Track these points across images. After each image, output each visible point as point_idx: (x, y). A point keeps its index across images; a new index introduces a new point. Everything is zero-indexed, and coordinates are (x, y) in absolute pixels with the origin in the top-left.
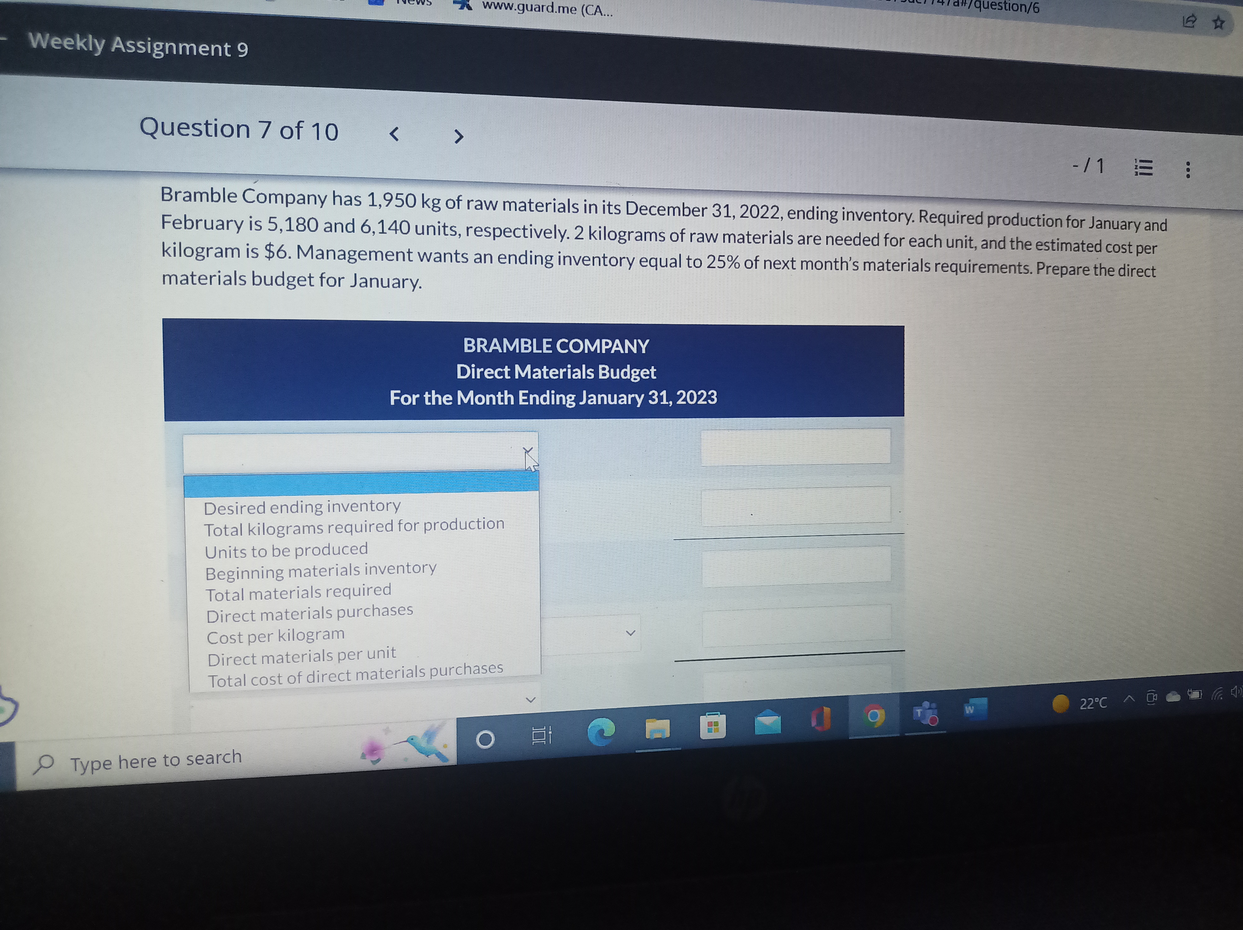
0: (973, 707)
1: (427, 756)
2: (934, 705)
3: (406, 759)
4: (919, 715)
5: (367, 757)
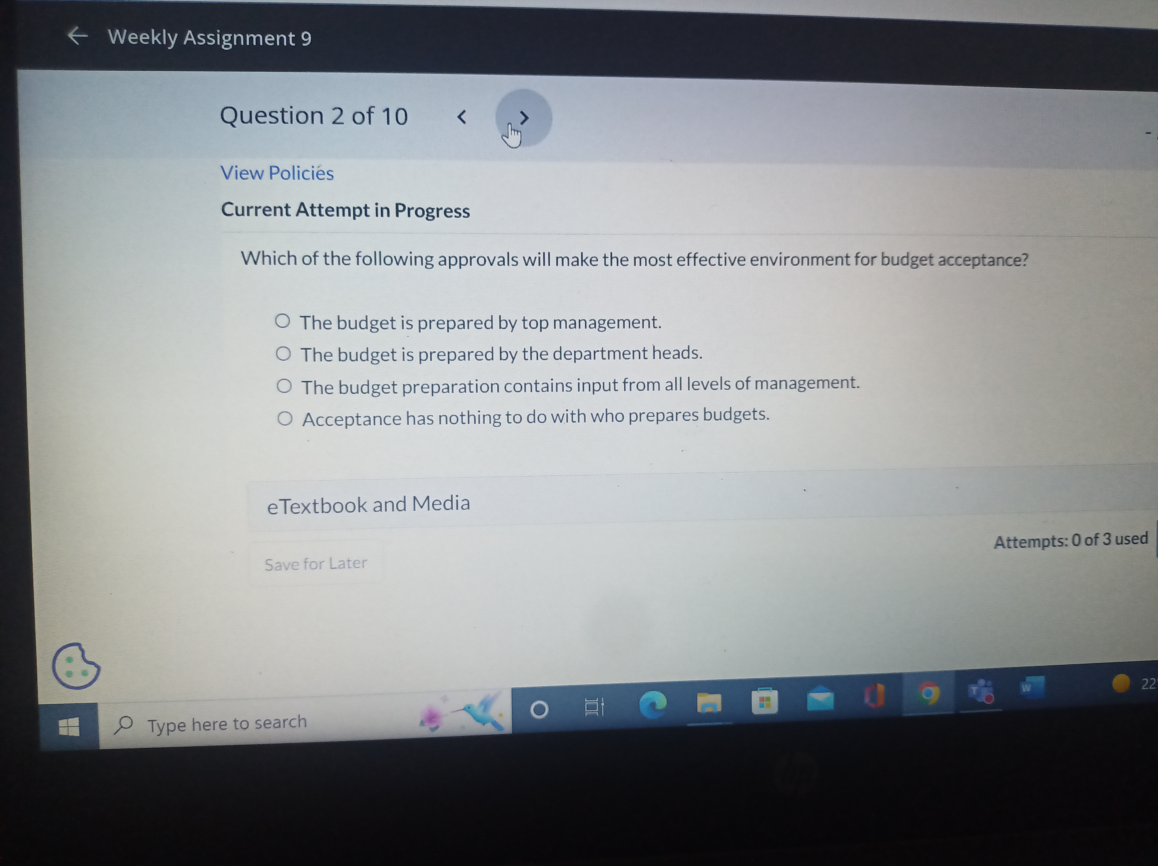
0: (1030, 685)
1: (484, 724)
2: (990, 683)
3: (463, 727)
4: (974, 693)
5: (426, 724)
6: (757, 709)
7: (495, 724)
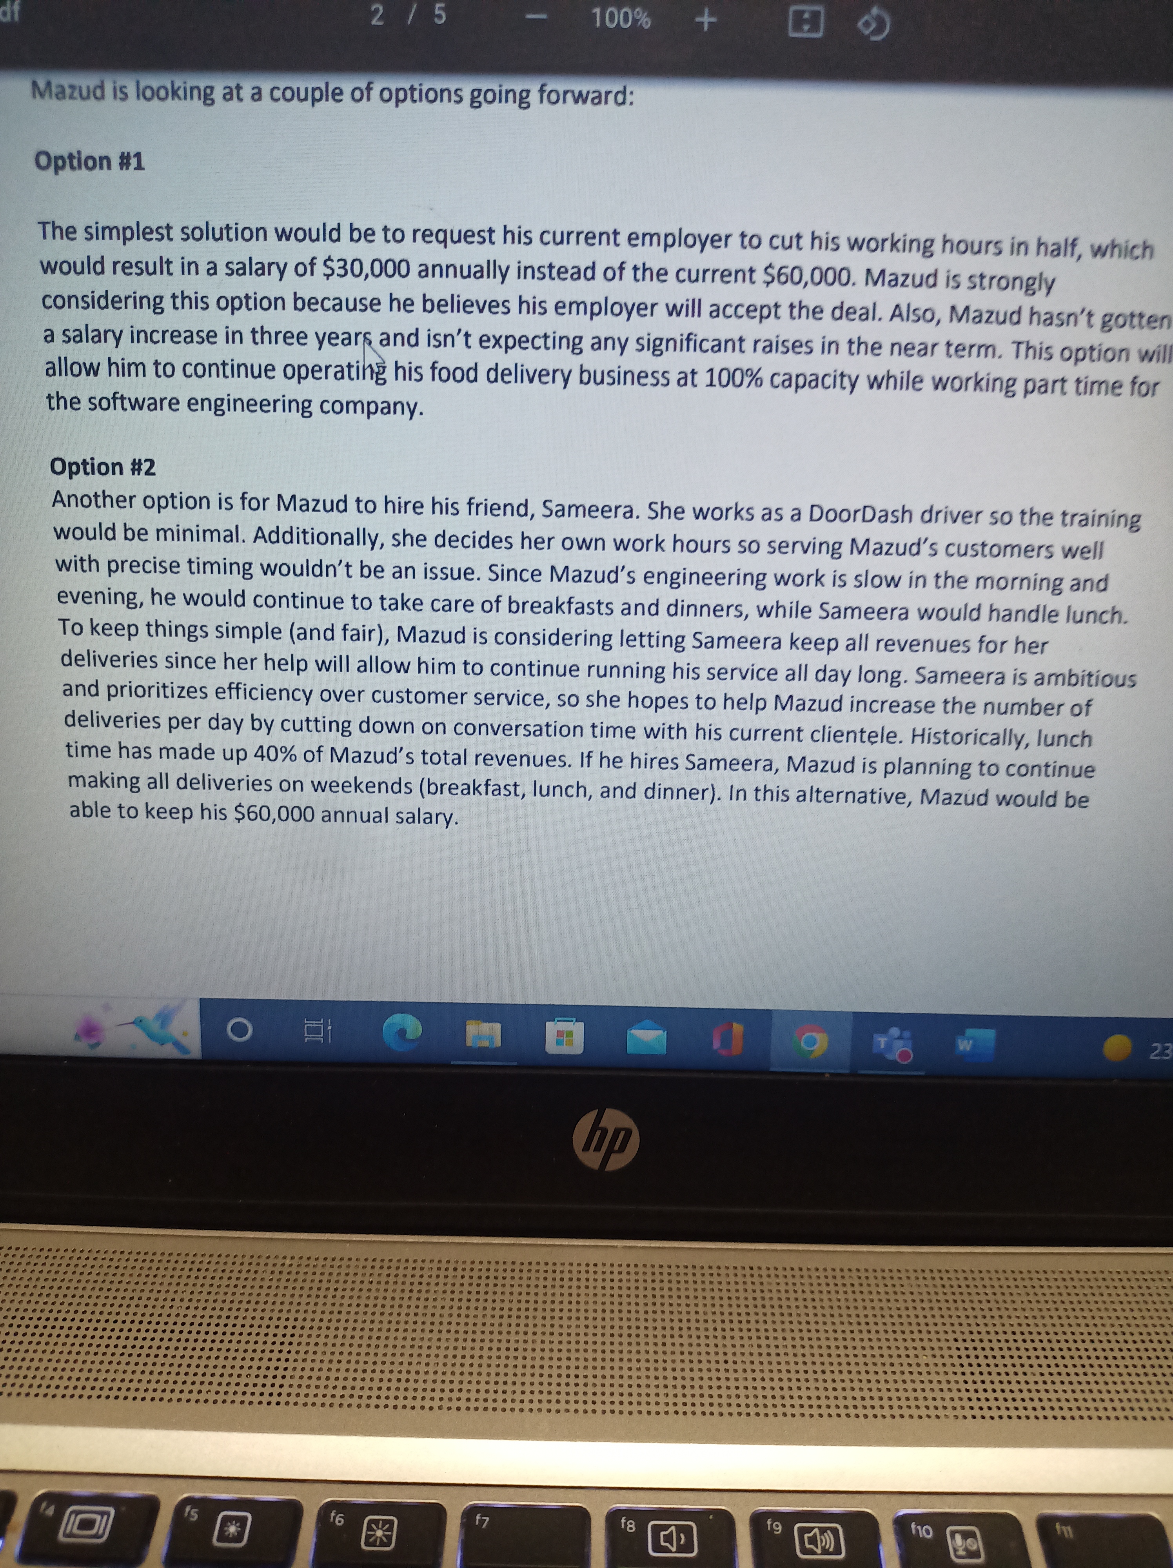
0: (971, 1041)
1: (163, 1045)
2: (907, 1034)
3: (133, 1046)
4: (882, 1046)
5: (82, 1039)
6: (552, 1046)
7: (177, 1044)
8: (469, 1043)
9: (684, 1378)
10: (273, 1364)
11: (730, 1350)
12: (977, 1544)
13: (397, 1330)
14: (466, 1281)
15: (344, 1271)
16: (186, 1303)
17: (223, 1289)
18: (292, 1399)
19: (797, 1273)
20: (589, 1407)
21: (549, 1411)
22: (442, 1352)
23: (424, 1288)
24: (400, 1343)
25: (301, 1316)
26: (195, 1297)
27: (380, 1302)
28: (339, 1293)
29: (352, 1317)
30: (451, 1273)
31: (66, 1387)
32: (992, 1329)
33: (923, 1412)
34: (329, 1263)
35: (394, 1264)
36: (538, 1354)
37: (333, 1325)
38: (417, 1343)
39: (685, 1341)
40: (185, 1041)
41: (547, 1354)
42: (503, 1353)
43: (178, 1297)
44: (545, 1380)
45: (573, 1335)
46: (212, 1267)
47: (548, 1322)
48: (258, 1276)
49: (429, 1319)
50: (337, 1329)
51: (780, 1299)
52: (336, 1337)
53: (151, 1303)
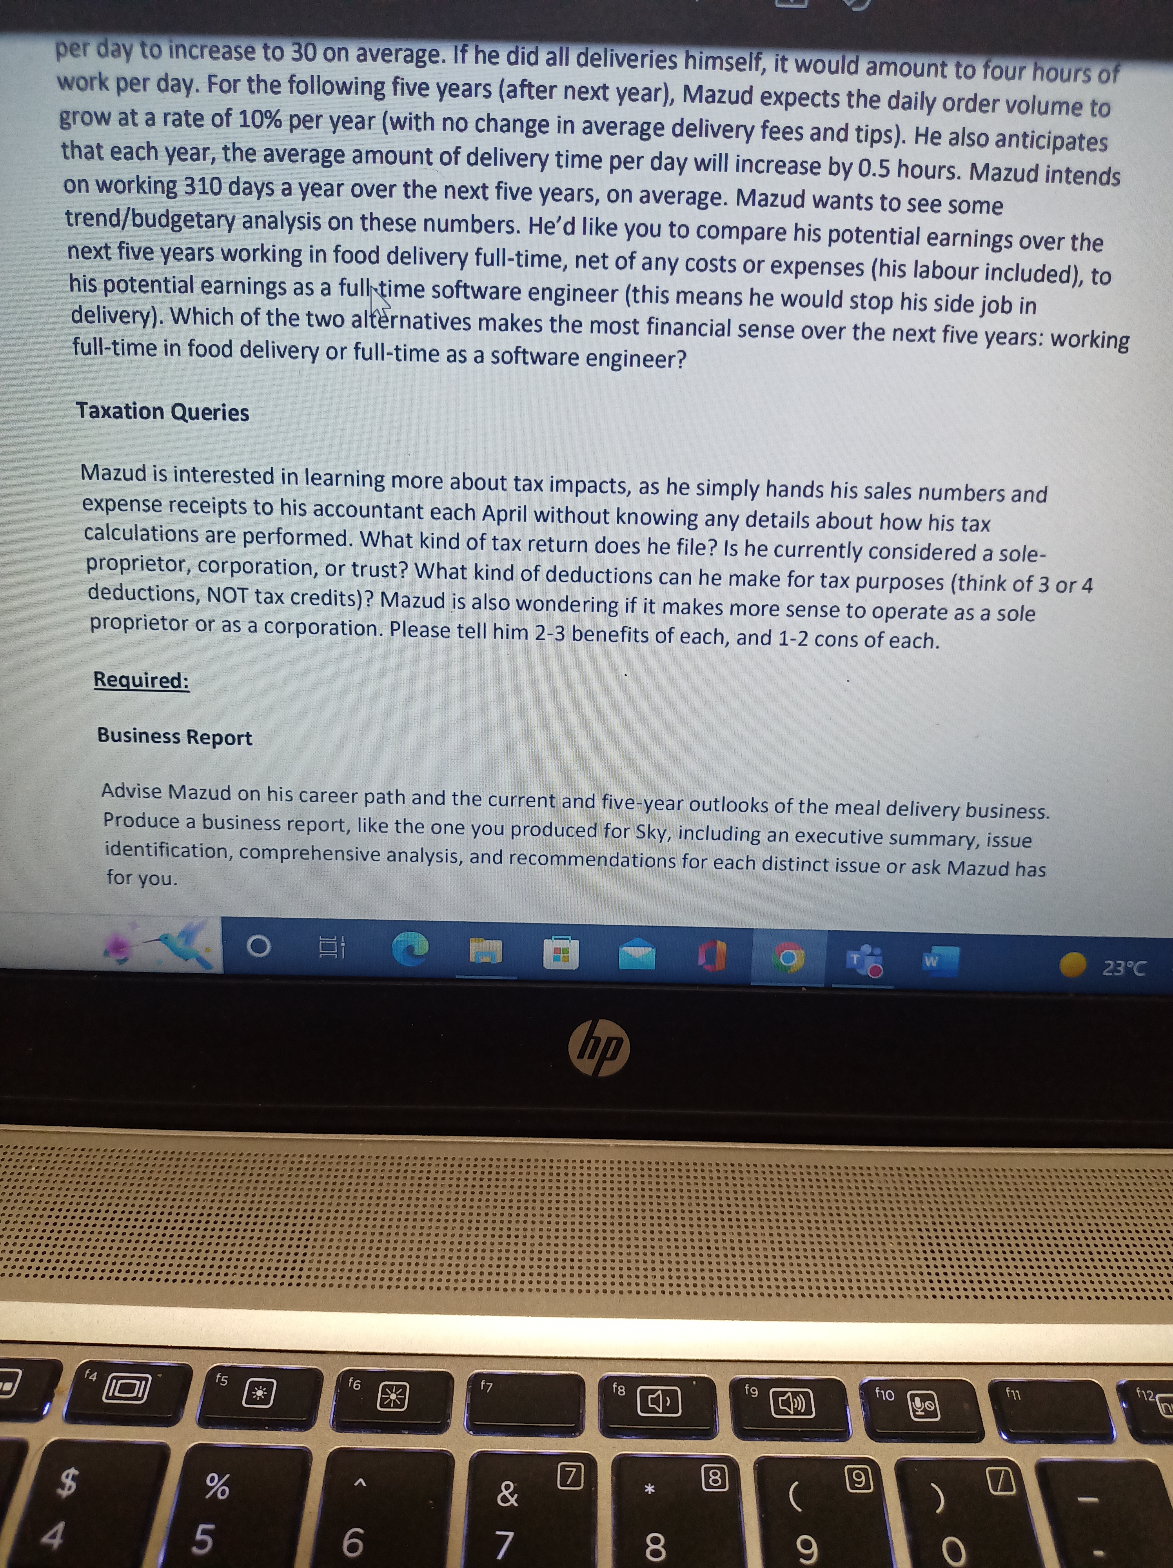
0: (937, 958)
1: (187, 960)
2: (878, 951)
3: (159, 961)
4: (855, 962)
5: (111, 955)
6: (549, 962)
7: (200, 960)
8: (472, 959)
9: (670, 1262)
10: (293, 1250)
11: (712, 1237)
12: (934, 1405)
13: (407, 1220)
14: (470, 1176)
15: (357, 1167)
16: (211, 1198)
17: (245, 1184)
18: (312, 1281)
19: (775, 1169)
20: (584, 1287)
21: (547, 1291)
22: (448, 1239)
23: (431, 1182)
24: (409, 1231)
25: (318, 1208)
26: (220, 1191)
27: (391, 1194)
28: (353, 1188)
29: (365, 1208)
30: (456, 1169)
31: (103, 1271)
32: (953, 1221)
33: (889, 1292)
34: (343, 1160)
35: (404, 1162)
36: (537, 1240)
37: (348, 1216)
38: (426, 1231)
39: (672, 1229)
40: (207, 957)
41: (545, 1241)
42: (505, 1240)
43: (204, 1191)
44: (543, 1263)
45: (569, 1223)
46: (235, 1164)
47: (546, 1212)
48: (278, 1172)
49: (436, 1210)
50: (351, 1219)
51: (758, 1192)
52: (350, 1226)
53: (179, 1197)
